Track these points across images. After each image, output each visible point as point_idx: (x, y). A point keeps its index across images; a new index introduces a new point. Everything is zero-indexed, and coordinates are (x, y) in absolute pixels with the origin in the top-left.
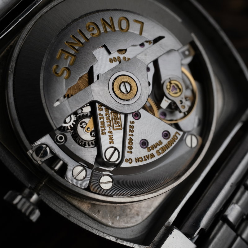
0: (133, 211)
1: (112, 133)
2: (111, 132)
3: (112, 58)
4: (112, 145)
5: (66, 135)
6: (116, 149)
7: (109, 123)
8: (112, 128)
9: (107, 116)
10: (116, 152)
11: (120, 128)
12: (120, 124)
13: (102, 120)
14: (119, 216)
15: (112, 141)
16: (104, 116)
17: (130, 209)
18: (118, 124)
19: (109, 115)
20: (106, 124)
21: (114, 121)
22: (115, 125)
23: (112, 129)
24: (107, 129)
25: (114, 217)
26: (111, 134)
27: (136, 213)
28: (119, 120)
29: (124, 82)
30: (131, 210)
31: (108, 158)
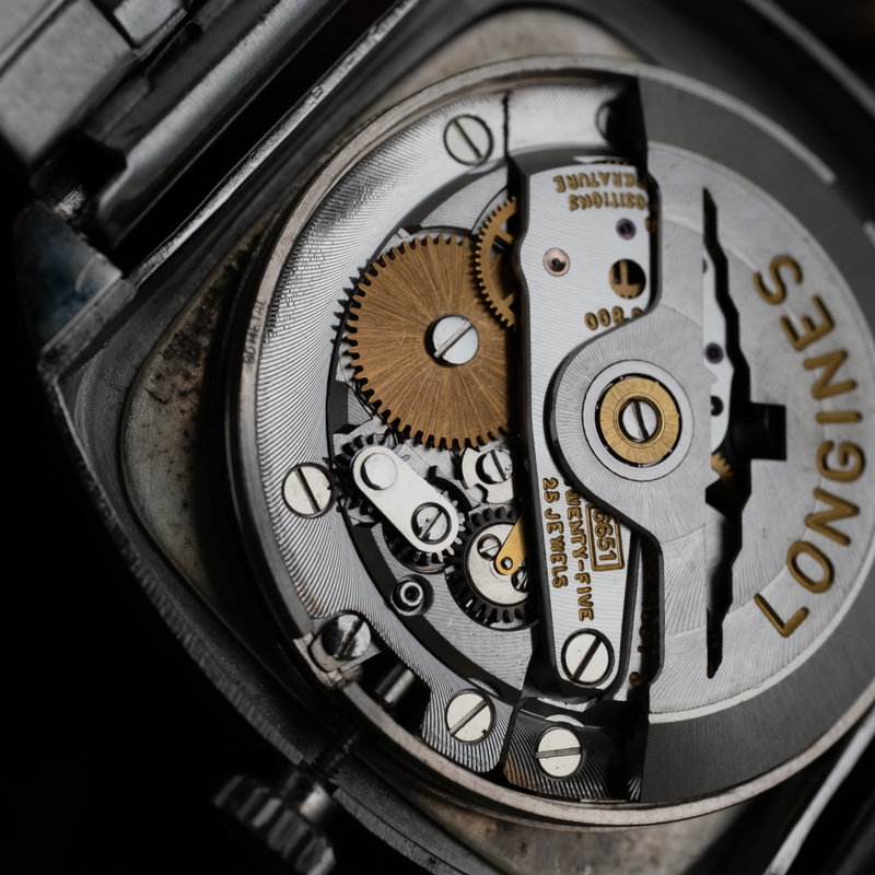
0: (640, 849)
1: (589, 582)
2: (585, 578)
3: (596, 312)
4: (588, 623)
5: (431, 583)
6: (600, 638)
7: (578, 546)
8: (588, 563)
9: (575, 519)
10: (602, 647)
11: (616, 561)
12: (615, 551)
13: (556, 534)
14: (593, 865)
15: (587, 610)
16: (565, 519)
17: (629, 839)
18: (611, 548)
19: (581, 516)
20: (570, 548)
21: (596, 538)
22: (599, 553)
23: (588, 568)
24: (573, 566)
25: (574, 869)
26: (585, 585)
27: (648, 855)
28: (614, 536)
29: (636, 401)
30: (632, 844)
31: (573, 671)
